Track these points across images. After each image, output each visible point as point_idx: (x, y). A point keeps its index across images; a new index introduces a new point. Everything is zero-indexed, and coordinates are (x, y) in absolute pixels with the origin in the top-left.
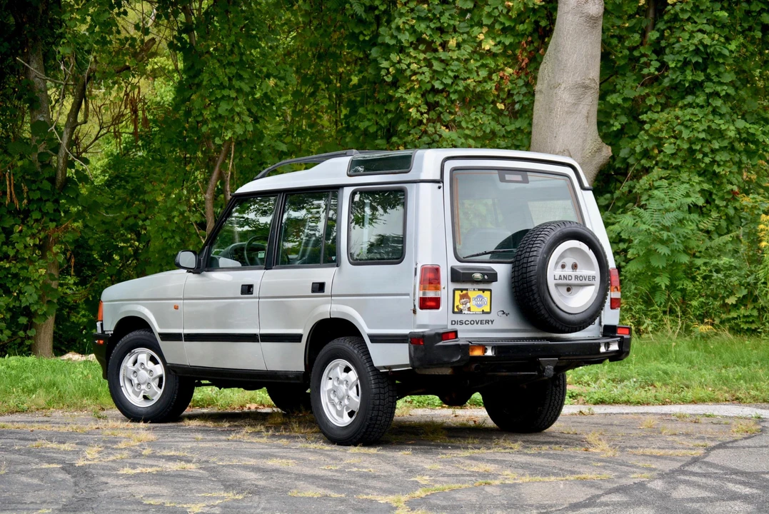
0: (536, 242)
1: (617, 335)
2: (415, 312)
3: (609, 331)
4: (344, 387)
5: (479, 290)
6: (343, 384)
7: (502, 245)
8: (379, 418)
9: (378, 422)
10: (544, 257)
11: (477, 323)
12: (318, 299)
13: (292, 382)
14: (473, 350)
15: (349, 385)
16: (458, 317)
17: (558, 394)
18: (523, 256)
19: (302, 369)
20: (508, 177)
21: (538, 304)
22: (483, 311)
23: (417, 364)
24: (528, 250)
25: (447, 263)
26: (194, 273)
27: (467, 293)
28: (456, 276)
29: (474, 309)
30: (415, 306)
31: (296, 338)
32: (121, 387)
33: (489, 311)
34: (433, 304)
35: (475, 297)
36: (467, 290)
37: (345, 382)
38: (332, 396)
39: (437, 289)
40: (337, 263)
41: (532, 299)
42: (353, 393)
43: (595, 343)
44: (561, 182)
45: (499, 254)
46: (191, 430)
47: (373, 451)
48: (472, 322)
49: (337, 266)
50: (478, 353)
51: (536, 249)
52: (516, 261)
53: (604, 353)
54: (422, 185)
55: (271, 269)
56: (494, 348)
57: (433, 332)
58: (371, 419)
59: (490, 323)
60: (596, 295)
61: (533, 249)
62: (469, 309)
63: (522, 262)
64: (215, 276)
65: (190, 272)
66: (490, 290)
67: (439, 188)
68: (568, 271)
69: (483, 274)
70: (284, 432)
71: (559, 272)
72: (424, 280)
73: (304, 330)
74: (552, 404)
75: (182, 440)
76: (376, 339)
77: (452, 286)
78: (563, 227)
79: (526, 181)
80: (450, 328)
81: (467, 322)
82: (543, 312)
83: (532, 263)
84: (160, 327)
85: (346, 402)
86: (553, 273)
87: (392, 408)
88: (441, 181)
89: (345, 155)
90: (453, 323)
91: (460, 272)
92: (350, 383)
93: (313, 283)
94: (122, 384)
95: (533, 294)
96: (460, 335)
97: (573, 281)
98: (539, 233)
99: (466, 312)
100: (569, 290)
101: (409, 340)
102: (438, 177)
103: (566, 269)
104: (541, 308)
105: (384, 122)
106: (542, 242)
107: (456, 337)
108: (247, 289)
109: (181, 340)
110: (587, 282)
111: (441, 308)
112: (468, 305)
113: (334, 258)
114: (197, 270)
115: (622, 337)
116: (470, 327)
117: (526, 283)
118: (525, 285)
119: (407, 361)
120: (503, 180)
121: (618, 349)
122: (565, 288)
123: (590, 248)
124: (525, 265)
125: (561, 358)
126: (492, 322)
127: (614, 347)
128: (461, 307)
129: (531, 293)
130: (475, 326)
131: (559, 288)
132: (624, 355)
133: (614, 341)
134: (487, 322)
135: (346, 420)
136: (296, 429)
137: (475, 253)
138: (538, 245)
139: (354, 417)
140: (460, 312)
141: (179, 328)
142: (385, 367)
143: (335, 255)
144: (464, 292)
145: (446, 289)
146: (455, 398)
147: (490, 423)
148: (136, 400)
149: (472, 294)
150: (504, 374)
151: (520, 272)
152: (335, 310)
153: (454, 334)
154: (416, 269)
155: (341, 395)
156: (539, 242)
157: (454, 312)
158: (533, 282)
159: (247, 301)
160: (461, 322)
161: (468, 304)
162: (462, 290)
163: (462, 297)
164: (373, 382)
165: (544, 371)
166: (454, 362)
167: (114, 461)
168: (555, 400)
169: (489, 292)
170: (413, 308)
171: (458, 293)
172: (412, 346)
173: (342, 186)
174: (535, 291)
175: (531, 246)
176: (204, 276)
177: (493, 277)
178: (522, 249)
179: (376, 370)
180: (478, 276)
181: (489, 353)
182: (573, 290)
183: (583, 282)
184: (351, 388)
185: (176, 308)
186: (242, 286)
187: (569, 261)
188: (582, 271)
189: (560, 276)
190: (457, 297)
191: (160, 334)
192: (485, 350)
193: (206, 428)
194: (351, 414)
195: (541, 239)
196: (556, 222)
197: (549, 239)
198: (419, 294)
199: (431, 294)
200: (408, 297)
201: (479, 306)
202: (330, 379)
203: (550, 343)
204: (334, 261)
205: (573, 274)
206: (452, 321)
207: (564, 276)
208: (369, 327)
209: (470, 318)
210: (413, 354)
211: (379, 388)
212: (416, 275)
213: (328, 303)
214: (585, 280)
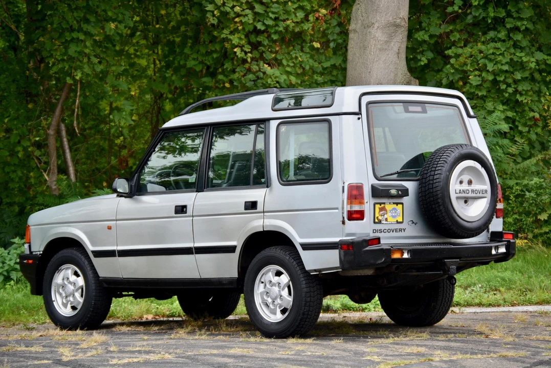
0: (440, 162)
1: (504, 239)
2: (343, 223)
3: (496, 237)
4: (276, 289)
5: (394, 203)
6: (276, 286)
7: (403, 167)
8: (310, 313)
9: (309, 317)
10: (447, 175)
11: (393, 232)
12: (250, 216)
13: (225, 287)
14: (394, 253)
15: (282, 287)
16: (378, 227)
18: (428, 175)
19: (234, 274)
20: (411, 108)
21: (443, 214)
22: (397, 221)
23: (347, 266)
24: (433, 169)
25: (368, 181)
26: (126, 197)
27: (384, 207)
28: (377, 193)
29: (390, 220)
30: (343, 218)
31: (231, 249)
32: (53, 301)
33: (401, 221)
34: (358, 216)
35: (391, 209)
36: (384, 203)
37: (277, 285)
38: (265, 298)
39: (361, 203)
40: (268, 185)
41: (438, 210)
42: (285, 293)
43: (488, 247)
44: (451, 111)
46: (124, 334)
47: (309, 341)
48: (389, 231)
49: (267, 187)
50: (396, 256)
51: (440, 168)
52: (422, 179)
53: (495, 255)
54: (344, 116)
55: (203, 191)
56: (409, 251)
57: (361, 239)
58: (304, 314)
59: (403, 231)
60: (488, 205)
61: (437, 169)
62: (386, 220)
63: (428, 179)
64: (145, 198)
65: (121, 196)
66: (402, 204)
67: (359, 119)
68: (465, 186)
69: (398, 190)
70: (213, 332)
71: (459, 187)
72: (351, 196)
73: (237, 242)
76: (306, 247)
77: (373, 201)
78: (460, 149)
79: (424, 111)
80: (372, 235)
81: (385, 231)
82: (447, 221)
83: (438, 180)
84: (93, 244)
85: (279, 301)
86: (455, 187)
87: (320, 304)
88: (359, 113)
89: (267, 93)
90: (375, 231)
91: (379, 189)
92: (282, 285)
93: (246, 202)
94: (53, 299)
95: (439, 206)
96: (382, 241)
97: (470, 195)
98: (441, 155)
99: (384, 222)
100: (466, 202)
101: (340, 246)
102: (357, 110)
103: (463, 184)
104: (446, 218)
105: (209, 61)
106: (445, 163)
107: (379, 243)
108: (181, 210)
109: (115, 256)
110: (481, 195)
111: (365, 219)
113: (263, 180)
114: (130, 195)
115: (509, 242)
116: (387, 234)
117: (433, 197)
118: (432, 199)
119: (337, 264)
120: (407, 111)
121: (505, 251)
122: (463, 201)
123: (482, 166)
124: (431, 182)
125: (462, 259)
126: (404, 230)
127: (502, 250)
128: (380, 218)
129: (437, 205)
130: (392, 234)
131: (458, 200)
132: (511, 256)
133: (502, 245)
134: (401, 230)
135: (279, 317)
137: (390, 173)
138: (441, 165)
139: (287, 314)
140: (380, 222)
141: (113, 245)
142: (315, 271)
143: (264, 178)
144: (382, 205)
145: (368, 204)
148: (65, 311)
149: (389, 207)
150: (414, 273)
151: (427, 188)
152: (268, 224)
153: (377, 240)
154: (343, 187)
155: (274, 296)
156: (442, 162)
157: (375, 222)
158: (439, 196)
159: (182, 219)
160: (381, 231)
161: (386, 215)
162: (380, 204)
163: (381, 210)
164: (304, 282)
165: (449, 271)
166: (379, 264)
169: (401, 205)
170: (342, 219)
171: (378, 206)
172: (342, 251)
173: (269, 120)
174: (441, 204)
175: (435, 166)
176: (136, 200)
177: (405, 192)
178: (427, 168)
179: (307, 273)
180: (393, 192)
181: (406, 256)
182: (469, 202)
183: (478, 195)
184: (283, 289)
185: (109, 228)
186: (176, 206)
187: (466, 178)
188: (476, 186)
189: (460, 190)
190: (377, 210)
191: (93, 252)
192: (402, 254)
193: (136, 332)
194: (283, 311)
195: (444, 159)
196: (454, 145)
197: (450, 159)
198: (347, 208)
199: (356, 208)
200: (337, 211)
201: (394, 217)
202: (263, 282)
203: (453, 247)
204: (264, 183)
205: (470, 188)
206: (373, 230)
207: (463, 190)
208: (301, 237)
209: (387, 227)
210: (343, 258)
211: (310, 287)
212: (343, 191)
213: (262, 219)
214: (480, 193)
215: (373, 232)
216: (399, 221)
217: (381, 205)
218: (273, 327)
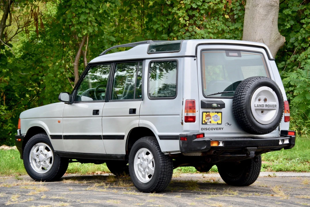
0: (245, 87)
1: (288, 135)
2: (182, 124)
3: (284, 133)
4: (146, 163)
5: (216, 112)
6: (145, 161)
7: (228, 89)
8: (164, 178)
9: (164, 181)
10: (249, 95)
11: (215, 130)
12: (132, 117)
13: (119, 160)
14: (212, 143)
15: (149, 162)
16: (205, 126)
17: (257, 166)
18: (238, 95)
19: (124, 152)
20: (231, 54)
21: (247, 120)
22: (218, 123)
23: (184, 150)
24: (241, 91)
25: (199, 99)
26: (68, 104)
27: (209, 114)
28: (204, 105)
29: (213, 122)
30: (182, 120)
31: (121, 137)
32: (30, 163)
33: (221, 123)
34: (192, 119)
35: (213, 116)
36: (209, 112)
37: (146, 160)
38: (140, 167)
39: (194, 112)
40: (142, 99)
41: (243, 117)
42: (151, 165)
43: (277, 140)
44: (258, 56)
45: (225, 94)
46: (67, 185)
47: (161, 195)
48: (212, 129)
49: (142, 100)
50: (215, 145)
51: (245, 91)
52: (235, 97)
53: (281, 145)
54: (186, 58)
55: (108, 102)
56: (223, 142)
57: (192, 134)
58: (160, 179)
59: (221, 129)
60: (277, 115)
61: (243, 91)
62: (210, 122)
63: (238, 98)
64: (79, 105)
65: (66, 103)
66: (221, 112)
67: (195, 60)
68: (262, 102)
69: (218, 104)
70: (115, 186)
71: (257, 103)
72: (187, 107)
73: (125, 133)
74: (254, 171)
75: (62, 190)
76: (162, 138)
77: (202, 110)
78: (259, 79)
79: (240, 56)
80: (201, 132)
81: (209, 129)
82: (249, 123)
83: (243, 99)
84: (51, 132)
85: (147, 170)
86: (254, 103)
87: (171, 173)
88: (196, 56)
89: (146, 43)
90: (202, 129)
91: (206, 103)
92: (149, 160)
93: (130, 109)
94: (30, 161)
95: (244, 114)
96: (205, 136)
97: (265, 108)
98: (247, 83)
99: (209, 124)
100: (262, 112)
101: (180, 138)
102: (194, 54)
103: (261, 101)
104: (248, 122)
105: (166, 25)
106: (248, 88)
107: (204, 136)
108: (96, 112)
109: (62, 139)
110: (272, 108)
111: (196, 122)
112: (210, 120)
113: (140, 96)
114: (70, 102)
115: (291, 137)
116: (211, 131)
117: (240, 109)
118: (240, 110)
119: (178, 149)
120: (228, 55)
121: (288, 143)
122: (261, 111)
123: (273, 90)
124: (239, 100)
125: (259, 147)
126: (222, 129)
127: (287, 142)
128: (206, 121)
129: (242, 114)
130: (214, 131)
131: (257, 111)
132: (292, 146)
133: (287, 139)
134: (220, 129)
135: (147, 180)
136: (121, 184)
137: (214, 93)
138: (246, 89)
139: (151, 178)
140: (206, 123)
141: (61, 132)
142: (167, 152)
143: (141, 94)
144: (208, 113)
145: (198, 112)
146: (204, 168)
147: (222, 181)
148: (37, 170)
149: (212, 114)
150: (229, 155)
151: (237, 103)
152: (141, 123)
153: (203, 135)
154: (183, 102)
155: (144, 167)
156: (247, 87)
157: (202, 124)
158: (244, 108)
159: (96, 118)
160: (206, 129)
161: (210, 119)
162: (206, 112)
163: (207, 116)
164: (161, 160)
165: (249, 154)
166: (203, 150)
167: (26, 202)
168: (256, 169)
169: (221, 113)
170: (181, 122)
171: (205, 114)
172: (181, 141)
173: (145, 59)
174: (245, 113)
175: (242, 89)
176: (74, 105)
177: (223, 106)
178: (238, 91)
179: (162, 154)
180: (215, 105)
181: (221, 145)
182: (265, 112)
183: (270, 108)
184: (149, 163)
185: (59, 122)
186: (93, 110)
187: (263, 97)
188: (269, 102)
189: (258, 105)
190: (204, 116)
191: (51, 136)
192: (219, 143)
193: (75, 184)
194: (150, 176)
195: (248, 86)
196: (256, 77)
197: (252, 86)
198: (185, 114)
199: (190, 114)
200: (179, 116)
201: (216, 120)
202: (139, 158)
203: (252, 139)
204: (141, 98)
205: (265, 104)
206: (202, 128)
207: (260, 105)
208: (159, 132)
209: (211, 127)
210: (181, 145)
211: (164, 163)
212: (183, 104)
213: (138, 119)
214: (271, 107)
215: (202, 130)
216: (219, 123)
217: (207, 113)
218: (143, 186)
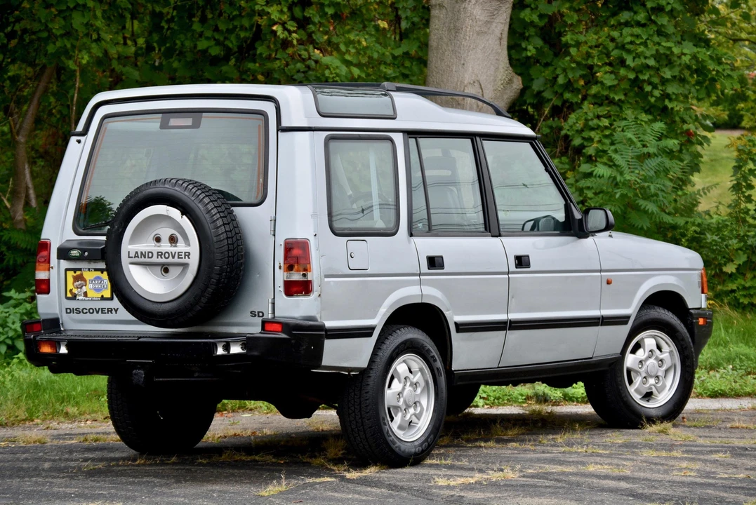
5: (96, 270)
11: (98, 312)
16: (73, 304)
22: (102, 296)
27: (82, 274)
29: (91, 294)
33: (110, 296)
35: (92, 278)
36: (80, 270)
39: (47, 268)
48: (91, 311)
59: (113, 311)
62: (85, 294)
77: (63, 265)
79: (195, 125)
81: (85, 311)
90: (69, 311)
111: (52, 293)
112: (84, 289)
116: (88, 316)
120: (164, 126)
123: (183, 214)
128: (75, 291)
130: (96, 316)
134: (110, 310)
140: (74, 297)
144: (78, 273)
145: (56, 269)
149: (88, 276)
157: (67, 298)
160: (78, 311)
161: (84, 287)
162: (75, 270)
163: (76, 279)
171: (70, 274)
180: (75, 253)
190: (70, 280)
201: (98, 290)
206: (67, 309)
209: (88, 305)
215: (67, 313)
216: (105, 296)
217: (75, 272)
